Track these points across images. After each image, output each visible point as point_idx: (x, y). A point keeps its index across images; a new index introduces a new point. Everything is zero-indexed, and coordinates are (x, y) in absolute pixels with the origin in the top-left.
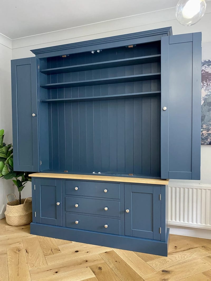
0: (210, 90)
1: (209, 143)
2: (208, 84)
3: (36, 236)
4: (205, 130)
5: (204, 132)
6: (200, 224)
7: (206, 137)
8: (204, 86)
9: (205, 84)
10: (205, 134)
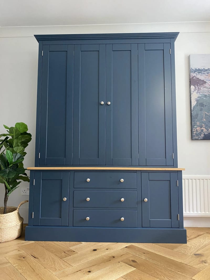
0: (201, 93)
1: (202, 138)
2: (199, 88)
3: (33, 242)
4: (199, 127)
5: (198, 128)
6: (200, 213)
7: (200, 132)
8: (196, 89)
9: (197, 88)
10: (199, 130)
